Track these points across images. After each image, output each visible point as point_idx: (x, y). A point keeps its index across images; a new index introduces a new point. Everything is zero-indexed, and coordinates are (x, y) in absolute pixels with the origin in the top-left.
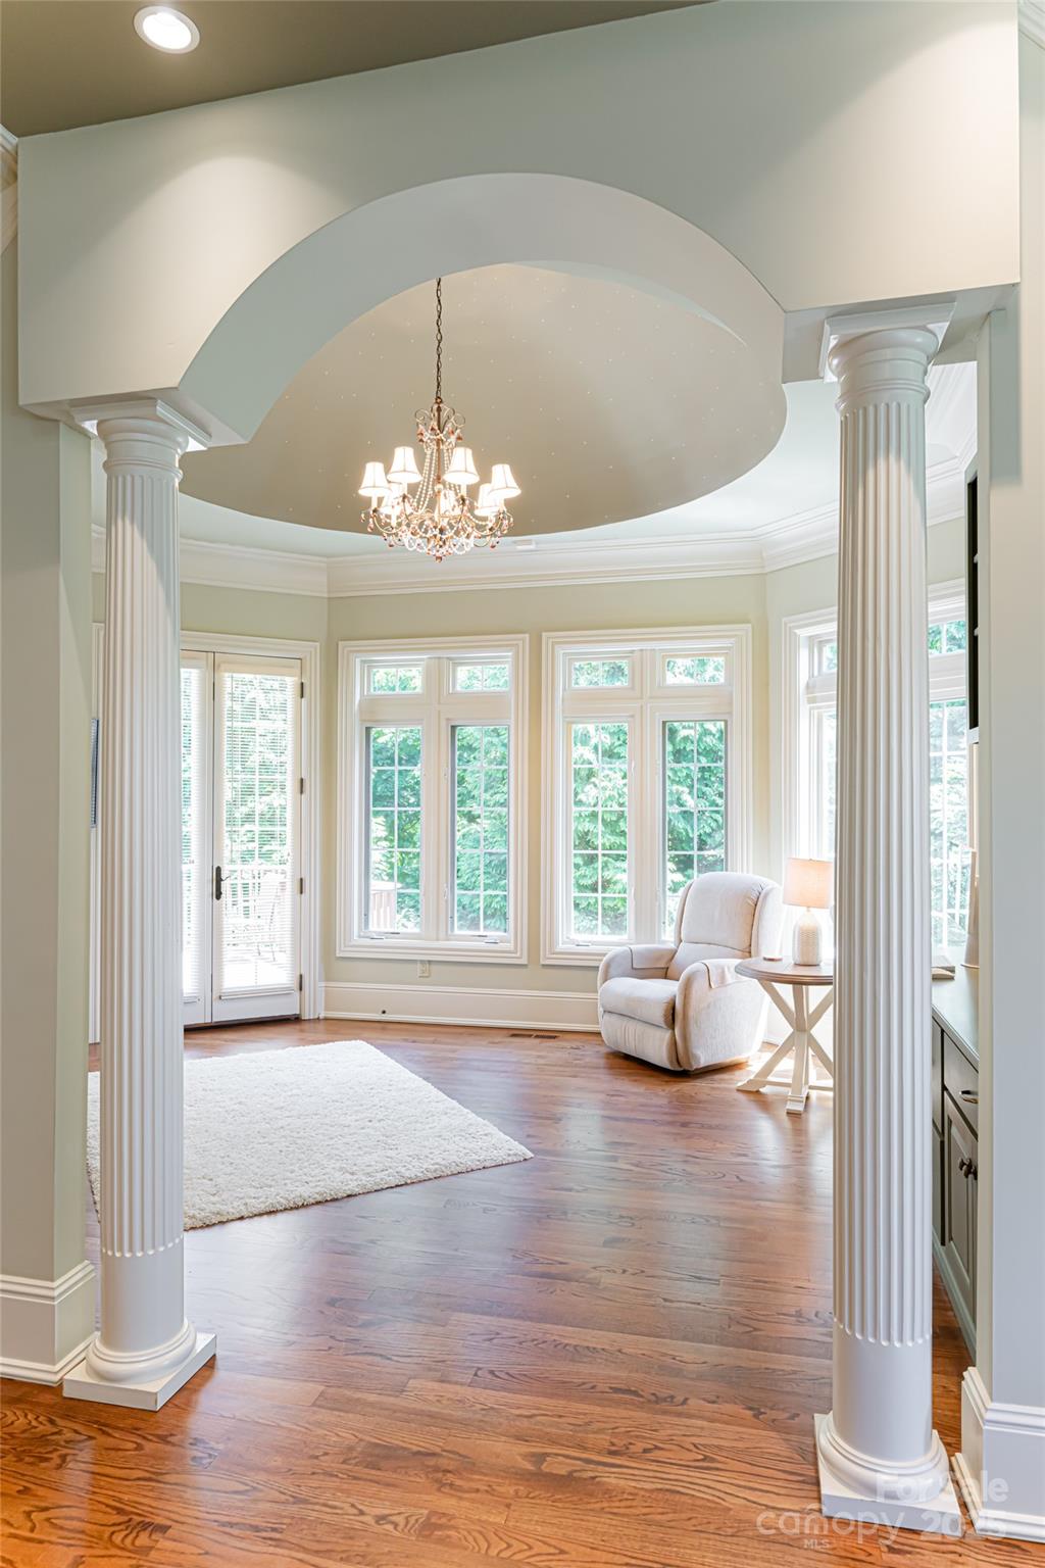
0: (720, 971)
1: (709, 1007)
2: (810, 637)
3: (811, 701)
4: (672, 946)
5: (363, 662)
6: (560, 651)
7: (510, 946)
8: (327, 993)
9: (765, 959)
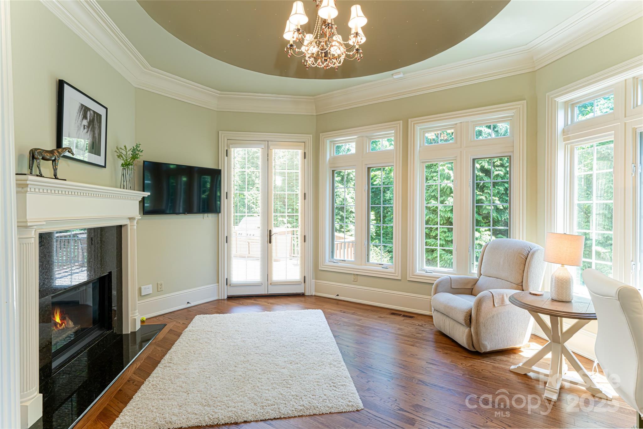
0: (501, 297)
1: (493, 317)
2: (565, 102)
3: (565, 140)
4: (476, 276)
5: (331, 142)
6: (418, 128)
7: (392, 270)
8: (315, 284)
9: (530, 293)
